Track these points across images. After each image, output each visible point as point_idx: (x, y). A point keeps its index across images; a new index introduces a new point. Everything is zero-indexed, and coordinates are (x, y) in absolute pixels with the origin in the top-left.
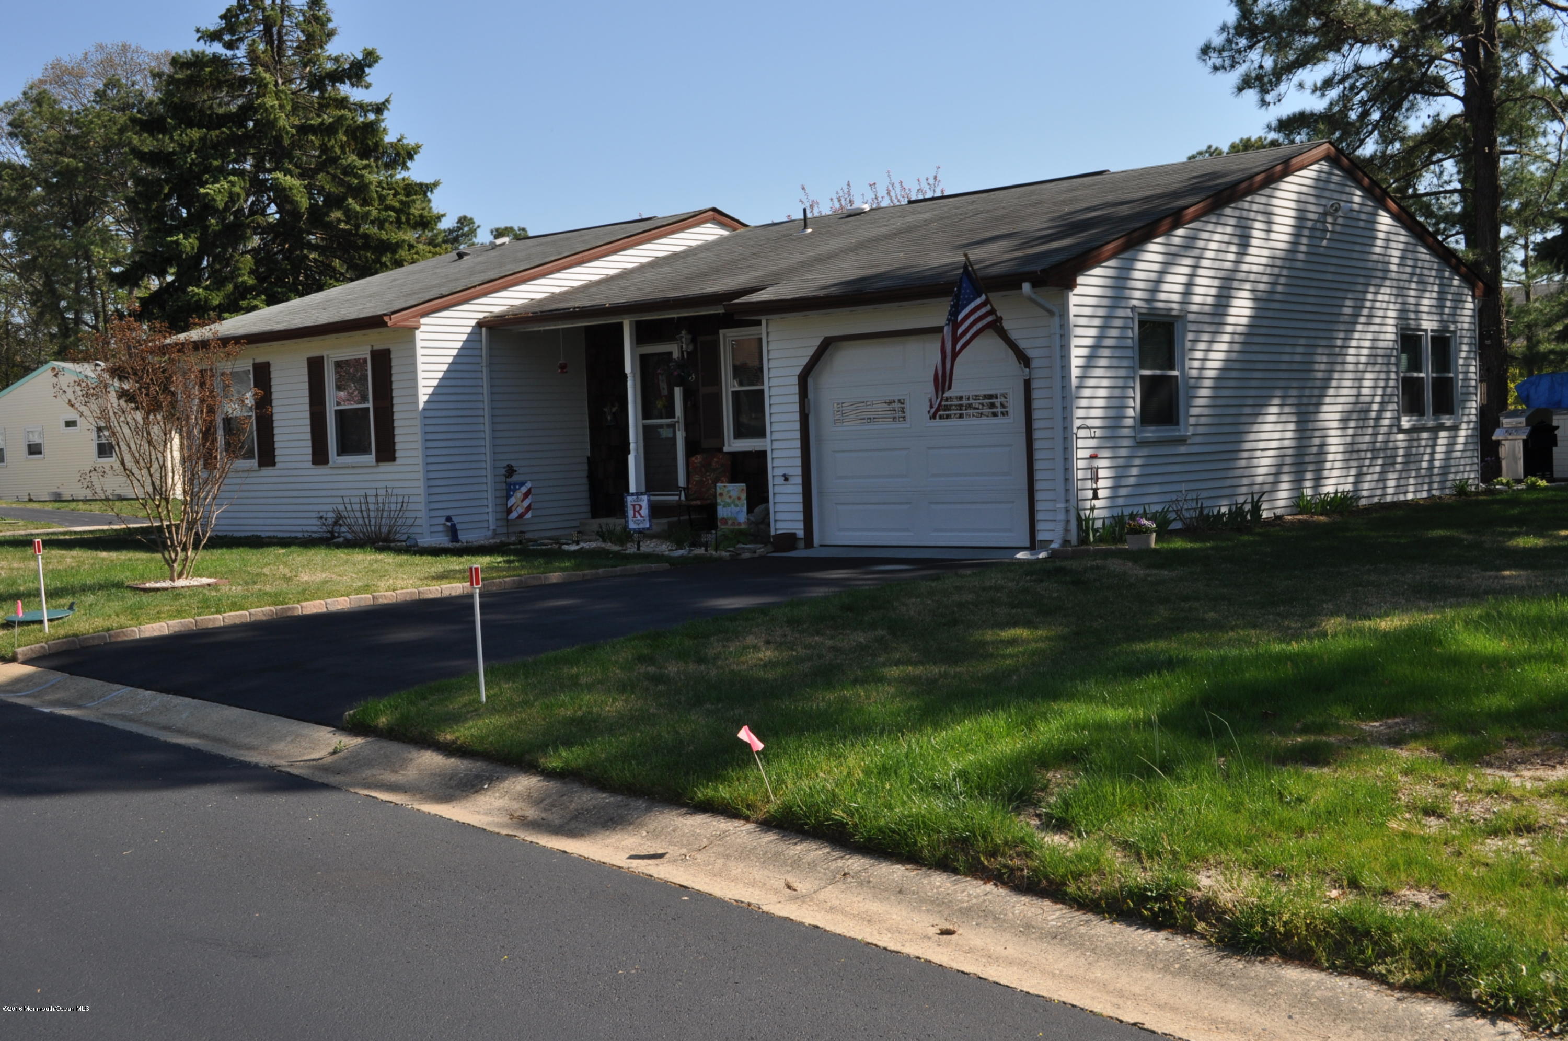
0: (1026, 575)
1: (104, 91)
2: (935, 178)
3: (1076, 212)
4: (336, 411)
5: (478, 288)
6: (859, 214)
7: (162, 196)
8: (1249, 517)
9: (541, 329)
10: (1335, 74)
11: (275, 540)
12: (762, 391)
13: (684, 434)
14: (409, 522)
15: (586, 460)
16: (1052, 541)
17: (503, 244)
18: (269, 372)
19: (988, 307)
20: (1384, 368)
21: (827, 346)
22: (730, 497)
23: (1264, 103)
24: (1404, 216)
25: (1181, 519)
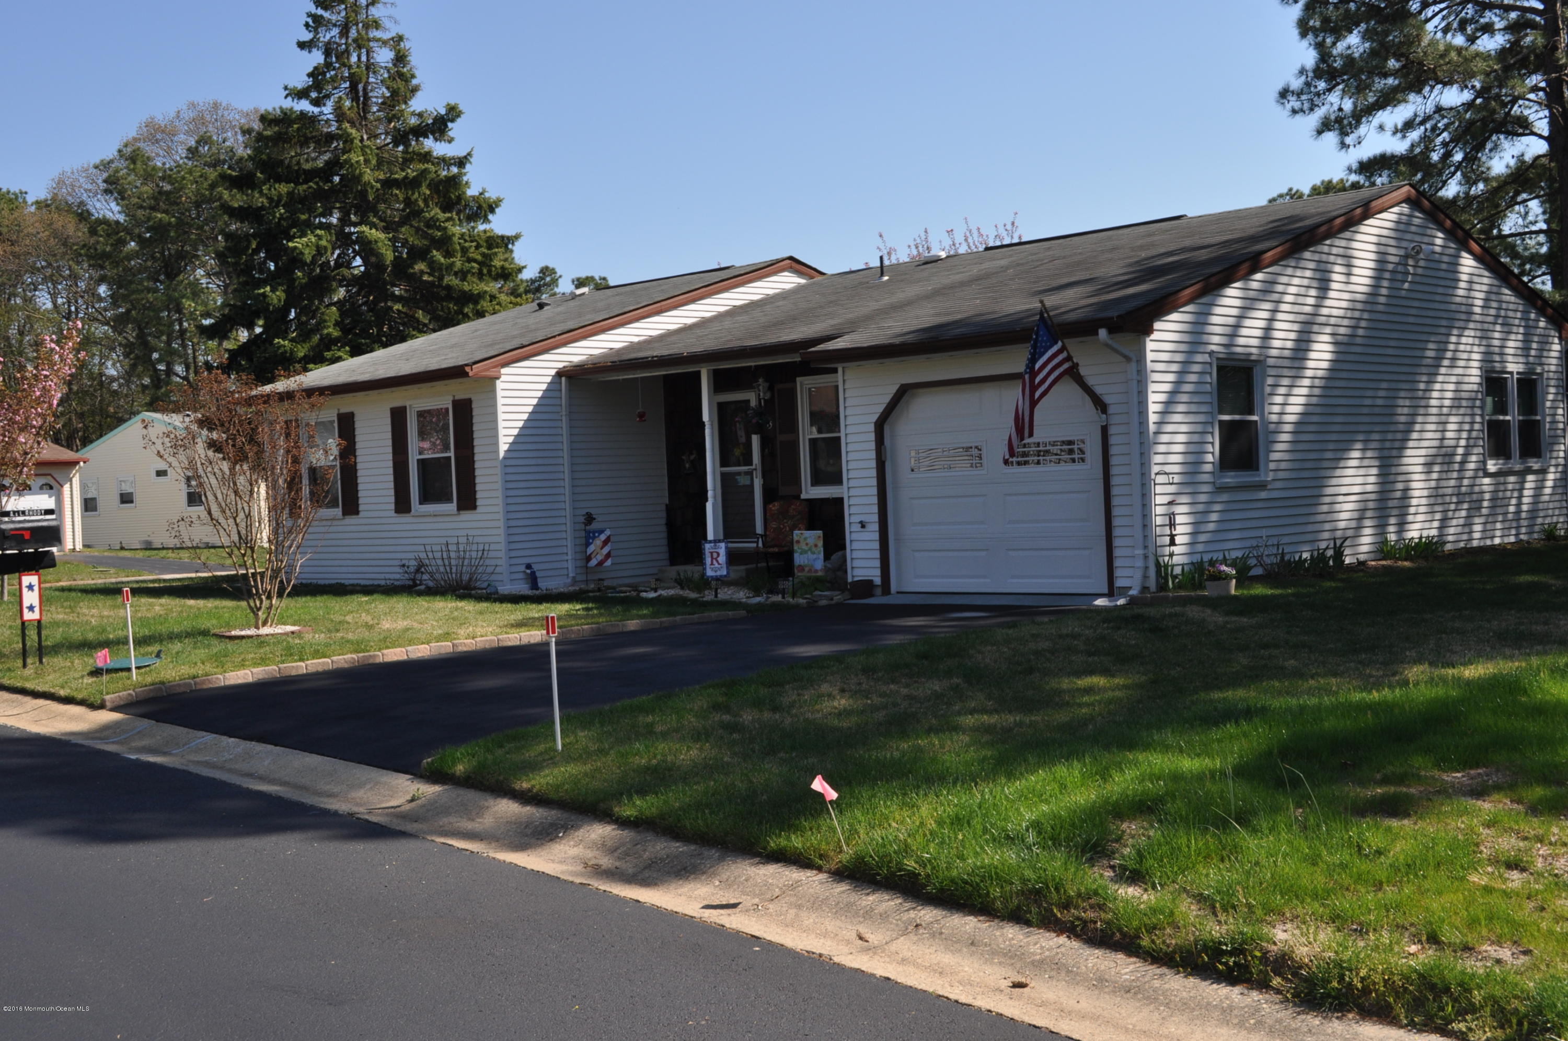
0: (1104, 622)
1: (197, 148)
2: (1013, 224)
3: (1153, 257)
4: (418, 460)
5: (558, 338)
6: (936, 261)
7: (250, 251)
8: (1331, 563)
9: (620, 378)
10: (1416, 115)
11: (358, 588)
12: (839, 438)
13: (762, 482)
14: (490, 570)
15: (664, 508)
16: (1130, 588)
17: (583, 294)
18: (354, 422)
19: (1065, 355)
20: (1469, 411)
21: (903, 393)
22: (807, 544)
23: (1344, 146)
24: (1488, 258)
25: (1261, 565)
